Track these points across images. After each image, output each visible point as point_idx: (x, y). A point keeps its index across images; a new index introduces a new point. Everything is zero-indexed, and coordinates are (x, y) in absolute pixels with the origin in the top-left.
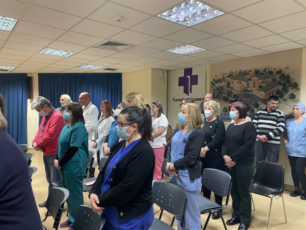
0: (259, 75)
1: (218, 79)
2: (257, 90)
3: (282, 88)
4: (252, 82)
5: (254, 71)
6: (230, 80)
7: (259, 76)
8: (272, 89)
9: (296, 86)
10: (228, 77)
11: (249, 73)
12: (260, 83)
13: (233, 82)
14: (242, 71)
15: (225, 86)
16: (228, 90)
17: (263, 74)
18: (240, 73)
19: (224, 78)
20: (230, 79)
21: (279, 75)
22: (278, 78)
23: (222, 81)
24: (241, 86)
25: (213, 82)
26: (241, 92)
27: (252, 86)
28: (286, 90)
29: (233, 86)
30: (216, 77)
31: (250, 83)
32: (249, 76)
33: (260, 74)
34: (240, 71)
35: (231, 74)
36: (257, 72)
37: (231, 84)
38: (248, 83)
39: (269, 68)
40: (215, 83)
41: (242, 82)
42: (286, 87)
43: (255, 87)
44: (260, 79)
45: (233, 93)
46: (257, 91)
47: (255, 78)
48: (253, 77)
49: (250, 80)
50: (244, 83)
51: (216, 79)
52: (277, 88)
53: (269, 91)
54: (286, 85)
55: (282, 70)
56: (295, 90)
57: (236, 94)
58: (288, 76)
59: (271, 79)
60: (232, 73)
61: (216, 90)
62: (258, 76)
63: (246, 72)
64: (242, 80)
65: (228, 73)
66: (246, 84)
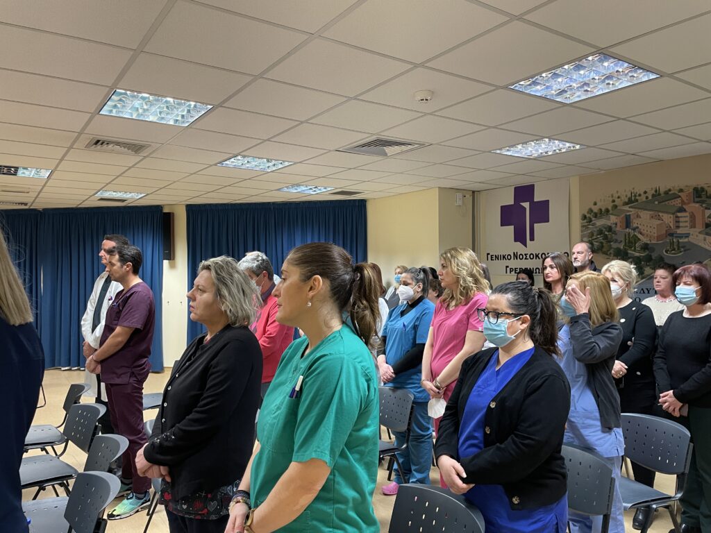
0: (704, 198)
1: (601, 210)
2: (700, 233)
4: (687, 214)
5: (691, 190)
6: (631, 211)
7: (705, 201)
10: (626, 204)
11: (680, 194)
12: (708, 217)
13: (638, 216)
14: (662, 191)
15: (618, 225)
16: (627, 234)
18: (657, 194)
19: (615, 207)
20: (631, 209)
23: (612, 214)
24: (661, 224)
25: (588, 215)
26: (659, 238)
27: (687, 224)
29: (639, 226)
30: (595, 204)
31: (681, 217)
32: (680, 202)
33: (707, 197)
34: (656, 191)
35: (633, 198)
36: (698, 193)
37: (634, 221)
38: (677, 217)
40: (593, 219)
41: (661, 214)
43: (695, 227)
44: (706, 208)
45: (639, 239)
46: (702, 236)
47: (694, 207)
48: (689, 204)
49: (682, 210)
50: (668, 219)
51: (595, 209)
57: (649, 242)
60: (635, 196)
62: (702, 202)
63: (670, 193)
64: (662, 212)
65: (626, 196)
66: (671, 220)
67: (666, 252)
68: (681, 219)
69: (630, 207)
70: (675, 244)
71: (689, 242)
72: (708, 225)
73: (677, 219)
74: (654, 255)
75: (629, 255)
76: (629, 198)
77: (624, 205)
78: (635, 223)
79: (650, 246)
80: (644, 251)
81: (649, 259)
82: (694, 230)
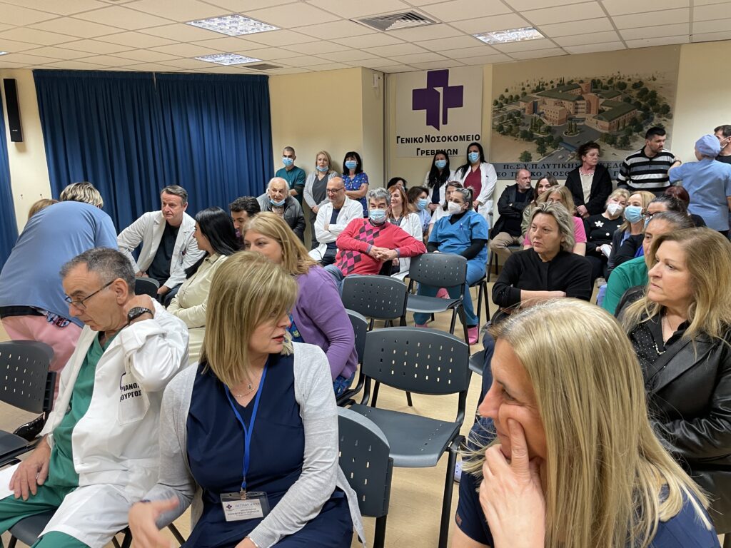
0: (599, 89)
1: (512, 96)
2: (594, 117)
3: (642, 115)
4: (585, 102)
5: (590, 82)
6: (538, 98)
7: (600, 91)
8: (623, 116)
9: (666, 111)
10: (534, 92)
11: (580, 85)
12: (601, 105)
13: (544, 103)
14: (566, 81)
15: (526, 111)
16: (534, 119)
17: (607, 88)
18: (561, 84)
19: (525, 94)
21: (637, 92)
22: (636, 95)
23: (521, 101)
24: (563, 110)
25: (499, 101)
26: (560, 122)
27: (584, 110)
28: (648, 118)
29: (544, 111)
30: (507, 91)
31: (580, 104)
32: (580, 91)
33: (602, 88)
34: (561, 81)
35: (541, 87)
36: (595, 84)
37: (540, 107)
38: (577, 104)
39: (619, 78)
40: (504, 104)
41: (563, 102)
42: (649, 113)
43: (590, 113)
44: (601, 97)
45: (544, 123)
46: (595, 121)
47: (591, 96)
48: (586, 93)
49: (581, 98)
50: (569, 105)
51: (507, 96)
52: (632, 114)
53: (618, 119)
54: (649, 110)
55: (645, 82)
56: (665, 118)
57: (551, 125)
58: (654, 94)
59: (622, 99)
60: (543, 85)
61: (505, 118)
62: (597, 92)
63: (573, 83)
64: (564, 100)
65: (535, 85)
66: (571, 106)
67: (566, 133)
68: (580, 106)
69: (537, 95)
70: (573, 127)
71: (584, 125)
72: (600, 112)
73: (576, 106)
74: (555, 137)
75: (534, 137)
76: (537, 87)
77: (532, 93)
78: (541, 109)
79: (553, 129)
80: (548, 133)
81: (550, 139)
82: (589, 115)
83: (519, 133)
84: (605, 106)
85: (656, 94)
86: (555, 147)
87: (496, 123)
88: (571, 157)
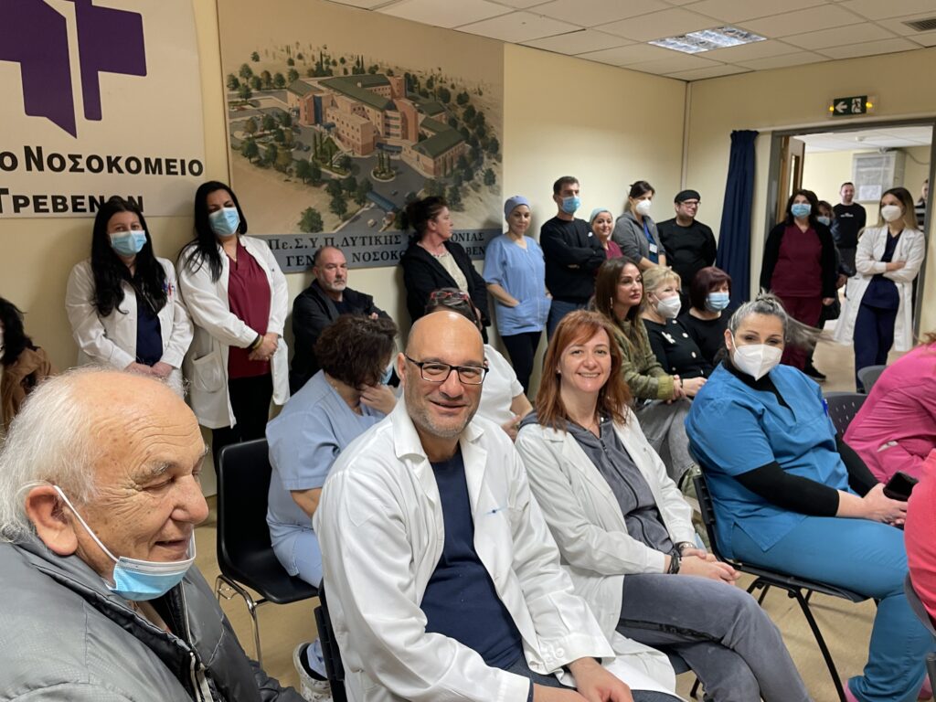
0: (416, 94)
1: (268, 74)
2: (413, 147)
3: (470, 152)
4: (396, 115)
5: (402, 76)
6: (323, 91)
7: (418, 99)
8: (450, 151)
9: (494, 148)
10: (313, 74)
11: (389, 78)
12: (422, 125)
13: (333, 104)
14: (367, 65)
15: (302, 114)
16: (318, 136)
17: (425, 94)
18: (359, 69)
19: (295, 75)
20: (322, 88)
21: (463, 110)
22: (461, 117)
23: (289, 89)
24: (367, 125)
25: (242, 81)
26: (365, 149)
27: (399, 131)
28: (478, 157)
29: (335, 121)
30: (256, 58)
31: (391, 118)
32: (389, 91)
33: (420, 93)
34: (358, 62)
35: (324, 66)
36: (410, 81)
37: (328, 111)
38: (386, 117)
39: (439, 79)
40: (253, 91)
41: (366, 108)
42: (478, 150)
43: (407, 138)
44: (419, 111)
45: (337, 148)
46: (415, 154)
47: (405, 104)
48: (399, 97)
49: (392, 107)
50: (375, 116)
51: (257, 69)
52: (460, 148)
53: (444, 155)
54: (477, 144)
55: (471, 95)
56: (495, 161)
57: (351, 155)
58: (481, 118)
59: (446, 119)
60: (327, 62)
61: (260, 125)
62: (414, 99)
63: (378, 72)
64: (367, 103)
65: (313, 59)
66: (380, 120)
67: (375, 173)
69: (319, 83)
70: (386, 162)
71: (401, 161)
72: (422, 138)
73: (387, 121)
74: (359, 180)
75: (323, 177)
76: (317, 64)
77: (309, 75)
78: (330, 115)
79: (353, 162)
80: (345, 171)
81: (351, 185)
82: (405, 141)
83: (293, 166)
84: (427, 128)
85: (484, 118)
86: (361, 201)
87: (240, 135)
88: (388, 222)
